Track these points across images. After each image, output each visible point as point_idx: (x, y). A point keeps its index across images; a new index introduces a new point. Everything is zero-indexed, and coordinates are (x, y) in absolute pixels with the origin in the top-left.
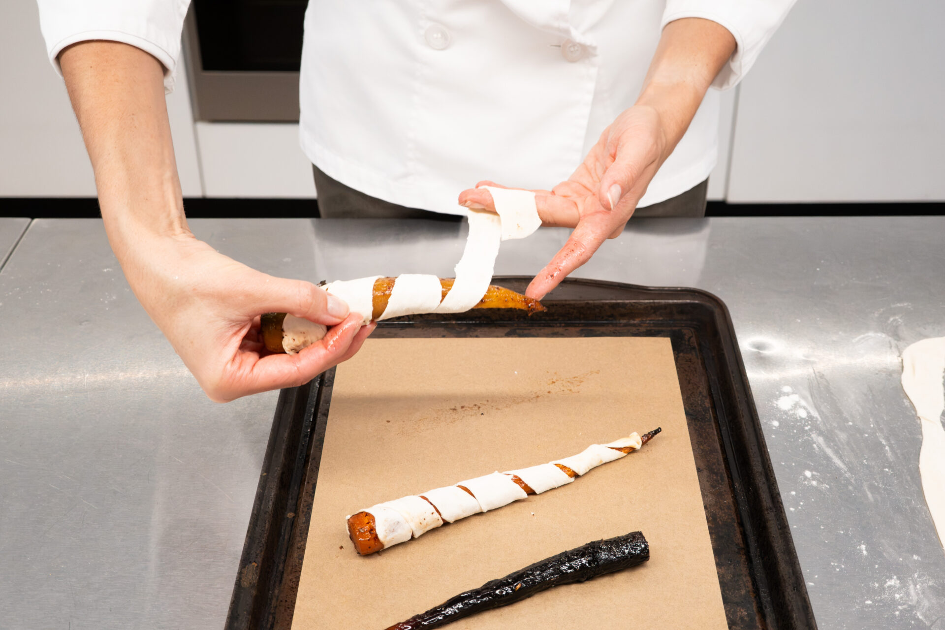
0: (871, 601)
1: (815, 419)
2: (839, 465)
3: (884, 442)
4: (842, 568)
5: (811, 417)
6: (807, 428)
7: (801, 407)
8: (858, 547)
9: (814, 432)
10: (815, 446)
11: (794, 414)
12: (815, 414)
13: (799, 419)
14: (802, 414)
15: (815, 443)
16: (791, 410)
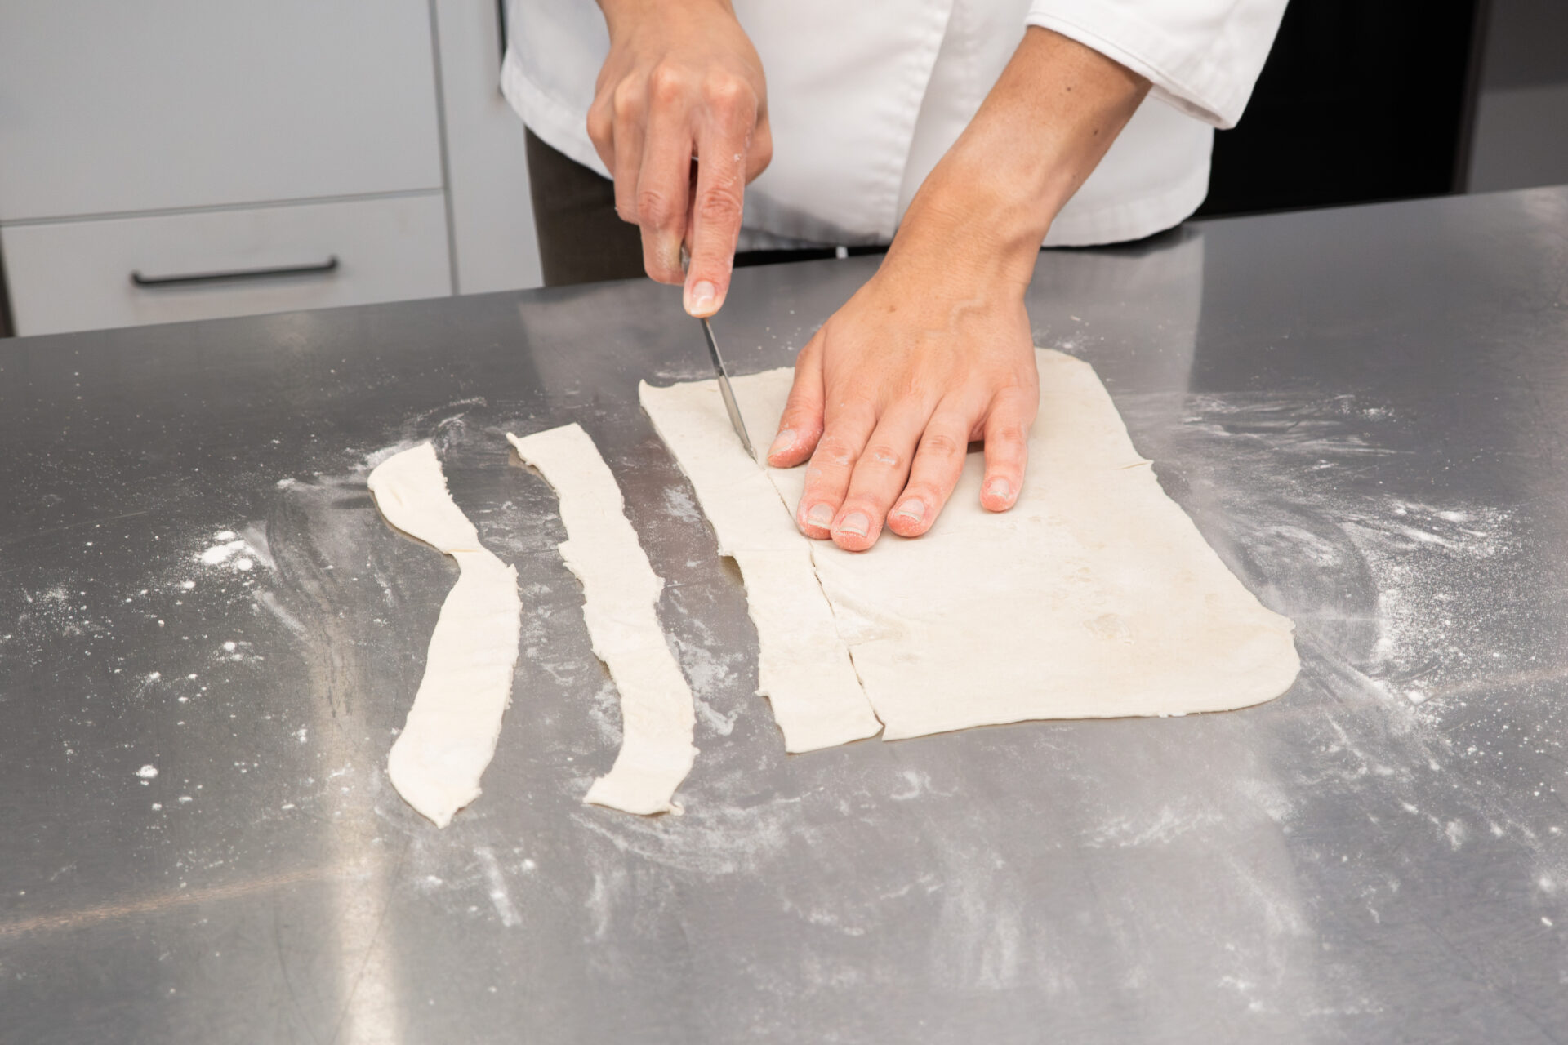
0: (292, 803)
1: (266, 570)
2: (292, 627)
3: (384, 584)
4: (253, 769)
5: (258, 569)
6: (246, 584)
7: (243, 557)
8: (293, 734)
9: (259, 587)
10: (255, 606)
11: (229, 567)
12: (268, 562)
13: (235, 573)
14: (245, 565)
15: (256, 602)
16: (225, 562)
